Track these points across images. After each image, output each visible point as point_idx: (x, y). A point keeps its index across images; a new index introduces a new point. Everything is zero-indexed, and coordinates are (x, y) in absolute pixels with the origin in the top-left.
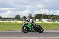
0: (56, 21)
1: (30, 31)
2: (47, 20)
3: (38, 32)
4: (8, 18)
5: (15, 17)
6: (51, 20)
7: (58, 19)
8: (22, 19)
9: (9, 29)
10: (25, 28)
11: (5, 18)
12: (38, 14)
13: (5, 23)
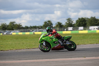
2: (97, 27)
3: (66, 50)
4: (31, 28)
5: (44, 25)
8: (55, 27)
9: (34, 46)
11: (27, 28)
12: (82, 18)
13: (27, 35)
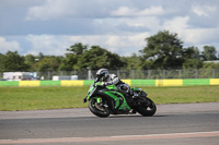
0: (55, 78)
1: (116, 112)
6: (35, 75)
7: (62, 69)
10: (99, 100)
